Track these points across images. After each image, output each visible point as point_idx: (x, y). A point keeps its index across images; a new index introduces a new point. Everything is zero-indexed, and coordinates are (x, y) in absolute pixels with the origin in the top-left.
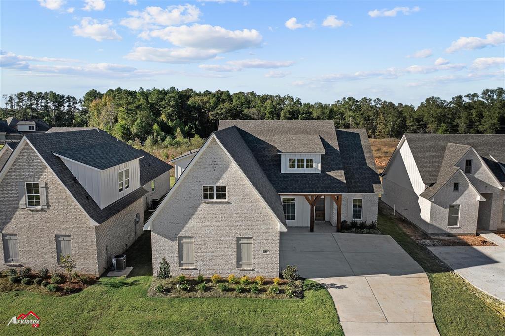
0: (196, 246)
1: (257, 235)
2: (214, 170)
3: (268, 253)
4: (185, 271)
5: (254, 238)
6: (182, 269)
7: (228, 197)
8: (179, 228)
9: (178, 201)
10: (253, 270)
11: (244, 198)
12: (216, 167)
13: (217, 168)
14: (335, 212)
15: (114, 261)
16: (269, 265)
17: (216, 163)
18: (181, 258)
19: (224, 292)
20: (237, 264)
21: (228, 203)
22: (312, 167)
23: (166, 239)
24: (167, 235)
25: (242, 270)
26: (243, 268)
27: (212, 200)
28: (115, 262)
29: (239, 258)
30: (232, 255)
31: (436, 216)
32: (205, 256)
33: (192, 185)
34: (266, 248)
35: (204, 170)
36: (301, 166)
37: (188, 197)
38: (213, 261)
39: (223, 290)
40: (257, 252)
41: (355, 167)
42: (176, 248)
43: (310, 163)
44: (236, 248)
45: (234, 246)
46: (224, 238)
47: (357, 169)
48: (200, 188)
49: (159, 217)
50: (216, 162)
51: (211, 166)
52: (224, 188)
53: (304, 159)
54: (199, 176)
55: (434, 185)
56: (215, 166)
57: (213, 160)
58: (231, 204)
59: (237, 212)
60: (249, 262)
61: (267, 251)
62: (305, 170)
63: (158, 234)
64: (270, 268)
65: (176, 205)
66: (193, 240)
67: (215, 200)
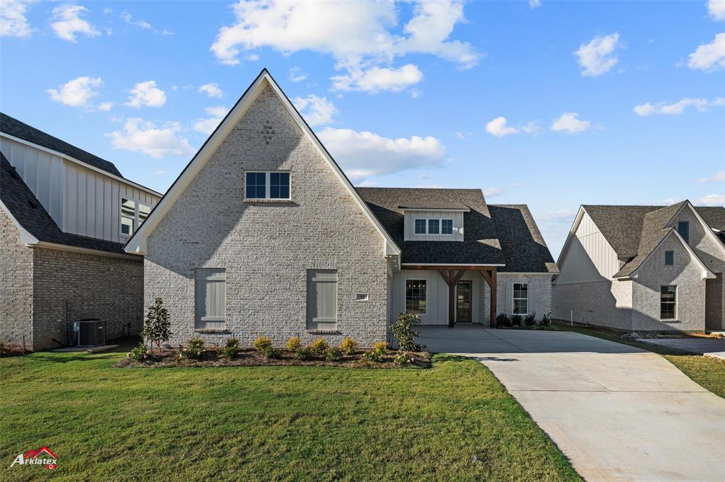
0: (230, 285)
1: (345, 265)
2: (268, 143)
3: (367, 299)
4: (206, 336)
5: (340, 271)
6: (202, 333)
7: (293, 193)
8: (197, 251)
9: (197, 199)
10: (338, 333)
11: (321, 196)
12: (270, 138)
13: (273, 139)
14: (488, 304)
15: (76, 327)
16: (368, 323)
17: (270, 130)
18: (200, 310)
19: (272, 360)
20: (307, 322)
21: (292, 204)
22: (450, 231)
23: (173, 273)
24: (174, 264)
25: (317, 333)
26: (321, 328)
27: (261, 200)
28: (78, 328)
29: (311, 311)
30: (297, 303)
31: (642, 302)
32: (247, 307)
33: (227, 171)
34: (363, 290)
35: (248, 142)
36: (434, 229)
37: (218, 192)
38: (261, 316)
39: (269, 357)
40: (345, 297)
41: (515, 243)
42: (191, 291)
43: (448, 226)
44: (305, 289)
45: (302, 285)
46: (283, 272)
47: (517, 245)
48: (241, 176)
49: (161, 229)
50: (271, 128)
51: (262, 136)
52: (285, 177)
53: (438, 220)
54: (239, 153)
55: (634, 260)
56: (269, 135)
57: (265, 124)
58: (299, 206)
59: (308, 222)
60: (329, 319)
61: (363, 296)
62: (441, 237)
63: (158, 263)
64: (369, 330)
65: (194, 207)
66: (223, 276)
67: (268, 198)
